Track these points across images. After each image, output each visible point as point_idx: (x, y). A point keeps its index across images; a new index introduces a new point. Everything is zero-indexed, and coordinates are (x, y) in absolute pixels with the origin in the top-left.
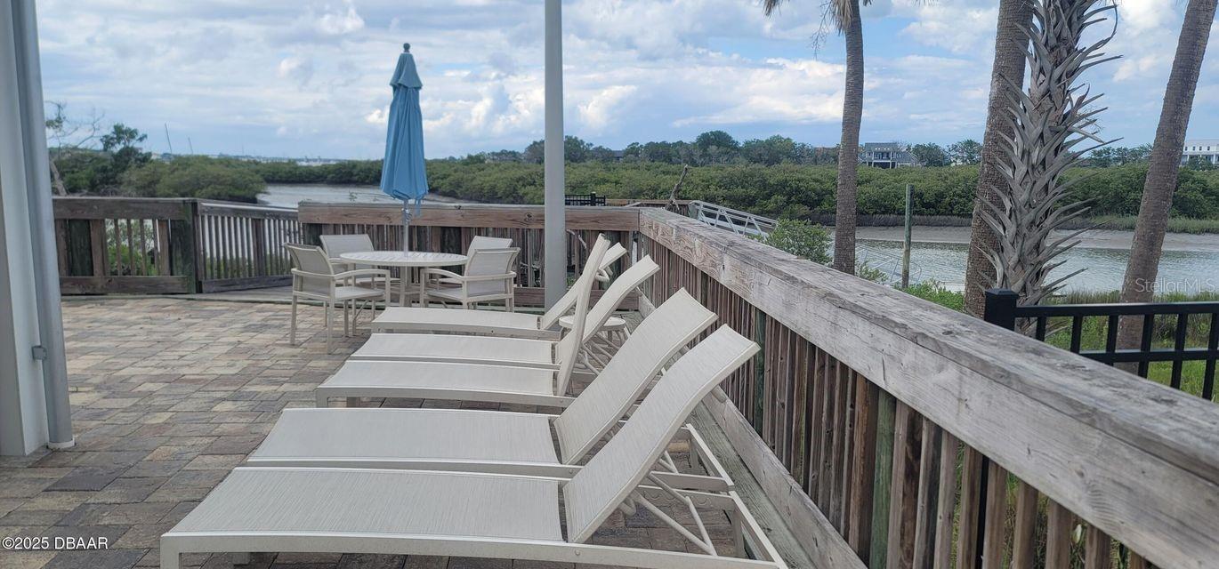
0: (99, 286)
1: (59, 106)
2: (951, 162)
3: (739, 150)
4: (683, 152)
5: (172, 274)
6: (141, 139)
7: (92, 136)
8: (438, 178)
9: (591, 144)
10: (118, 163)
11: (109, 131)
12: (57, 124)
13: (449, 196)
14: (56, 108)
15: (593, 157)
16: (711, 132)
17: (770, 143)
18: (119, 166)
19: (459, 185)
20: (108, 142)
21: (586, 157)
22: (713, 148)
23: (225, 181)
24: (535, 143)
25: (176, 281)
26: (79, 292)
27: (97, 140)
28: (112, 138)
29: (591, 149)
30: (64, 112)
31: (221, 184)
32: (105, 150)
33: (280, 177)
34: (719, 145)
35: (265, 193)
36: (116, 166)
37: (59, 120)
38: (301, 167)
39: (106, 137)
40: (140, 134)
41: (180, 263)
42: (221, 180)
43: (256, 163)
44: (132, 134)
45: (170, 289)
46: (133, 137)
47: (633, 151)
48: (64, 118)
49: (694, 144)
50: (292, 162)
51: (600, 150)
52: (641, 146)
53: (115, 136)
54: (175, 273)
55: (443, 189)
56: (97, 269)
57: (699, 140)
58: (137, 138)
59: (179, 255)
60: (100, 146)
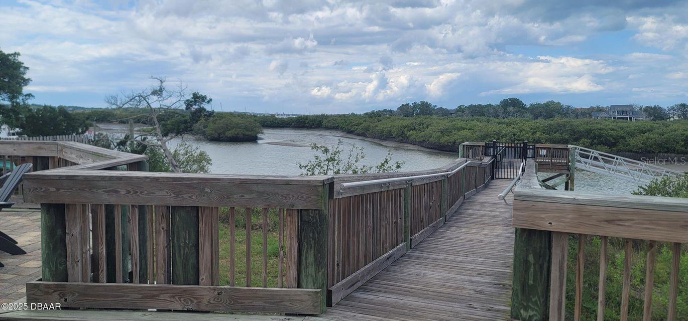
0: (205, 301)
1: (161, 81)
2: (670, 118)
3: (527, 109)
4: (491, 111)
5: (299, 286)
6: (208, 102)
7: (179, 100)
8: (354, 125)
9: (436, 106)
10: (194, 117)
11: (189, 97)
12: (159, 93)
13: (361, 136)
14: (160, 82)
15: (437, 113)
16: (509, 99)
17: (547, 105)
18: (194, 120)
19: (367, 129)
20: (189, 104)
21: (432, 113)
22: (510, 109)
23: (242, 126)
24: (403, 105)
25: (306, 297)
26: (180, 309)
27: (182, 103)
28: (192, 101)
29: (436, 108)
30: (164, 84)
31: (239, 128)
32: (187, 109)
33: (267, 124)
34: (514, 106)
35: (262, 133)
36: (192, 120)
37: (161, 90)
38: (278, 119)
39: (188, 100)
40: (208, 98)
41: (312, 270)
42: (239, 126)
43: (255, 116)
44: (203, 98)
45: (297, 308)
46: (204, 101)
47: (461, 110)
48: (164, 89)
49: (498, 105)
50: (273, 116)
51: (441, 109)
52: (465, 107)
53: (193, 100)
54: (304, 284)
55: (357, 132)
56: (204, 276)
57: (501, 103)
58: (206, 101)
59: (311, 259)
60: (184, 107)
